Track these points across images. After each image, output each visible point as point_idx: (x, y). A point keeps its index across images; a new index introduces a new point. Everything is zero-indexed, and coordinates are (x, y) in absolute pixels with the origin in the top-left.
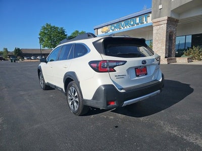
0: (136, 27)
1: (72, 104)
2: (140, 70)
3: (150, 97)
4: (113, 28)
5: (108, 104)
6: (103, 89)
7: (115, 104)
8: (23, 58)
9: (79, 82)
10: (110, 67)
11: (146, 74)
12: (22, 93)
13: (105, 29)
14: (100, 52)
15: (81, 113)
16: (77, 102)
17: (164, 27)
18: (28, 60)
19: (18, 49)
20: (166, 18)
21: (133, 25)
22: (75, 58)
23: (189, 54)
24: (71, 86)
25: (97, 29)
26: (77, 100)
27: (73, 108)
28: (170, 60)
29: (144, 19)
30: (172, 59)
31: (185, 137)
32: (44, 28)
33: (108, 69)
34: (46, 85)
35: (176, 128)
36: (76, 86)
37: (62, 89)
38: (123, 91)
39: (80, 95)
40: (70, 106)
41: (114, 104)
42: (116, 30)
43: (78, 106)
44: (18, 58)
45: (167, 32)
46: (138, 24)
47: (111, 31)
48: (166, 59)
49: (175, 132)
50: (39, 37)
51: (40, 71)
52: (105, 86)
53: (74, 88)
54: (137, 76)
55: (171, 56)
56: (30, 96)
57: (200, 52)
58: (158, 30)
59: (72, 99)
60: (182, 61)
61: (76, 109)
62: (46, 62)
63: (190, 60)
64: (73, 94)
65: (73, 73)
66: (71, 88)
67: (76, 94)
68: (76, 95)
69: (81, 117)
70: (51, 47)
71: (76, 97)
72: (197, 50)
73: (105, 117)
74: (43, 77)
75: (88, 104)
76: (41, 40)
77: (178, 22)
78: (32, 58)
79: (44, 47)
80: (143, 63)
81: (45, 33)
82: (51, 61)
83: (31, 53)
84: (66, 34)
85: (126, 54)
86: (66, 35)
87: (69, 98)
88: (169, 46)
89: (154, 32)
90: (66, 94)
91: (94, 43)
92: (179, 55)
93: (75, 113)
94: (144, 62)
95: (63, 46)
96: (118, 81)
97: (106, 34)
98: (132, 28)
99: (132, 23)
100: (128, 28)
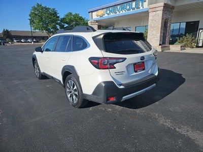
0: (132, 11)
1: (71, 97)
2: (139, 66)
3: (146, 91)
4: (108, 12)
5: (108, 100)
6: (104, 85)
7: (115, 100)
8: (12, 41)
9: (79, 77)
10: (110, 64)
11: (144, 69)
12: (17, 82)
13: (100, 12)
14: (100, 49)
15: (81, 105)
16: (76, 95)
17: (160, 13)
18: (18, 43)
19: (7, 31)
20: (162, 4)
21: (128, 10)
22: (73, 51)
23: (182, 42)
24: (70, 79)
25: (92, 12)
26: (77, 93)
27: (71, 100)
28: (164, 47)
29: (141, 4)
30: (165, 47)
31: (177, 129)
32: (35, 9)
33: (108, 66)
34: (42, 75)
35: (169, 121)
36: (75, 80)
37: (60, 81)
38: (122, 87)
39: (79, 89)
40: (69, 98)
41: (113, 99)
42: (112, 14)
43: (77, 99)
44: (7, 40)
45: (163, 19)
46: (133, 9)
47: (106, 15)
48: (160, 46)
49: (168, 124)
50: (30, 18)
51: (34, 59)
52: (105, 82)
53: (73, 82)
54: (136, 72)
55: (165, 44)
56: (26, 85)
57: (193, 40)
58: (153, 16)
59: (70, 92)
60: (175, 48)
61: (75, 102)
62: (42, 52)
63: (183, 47)
64: (72, 87)
65: (73, 67)
66: (69, 81)
67: (75, 87)
68: (74, 89)
69: (80, 109)
70: (42, 30)
71: (76, 90)
72: (190, 37)
73: (104, 109)
74: (38, 66)
75: (88, 98)
76: (32, 22)
77: (174, 9)
78: (22, 41)
79: (35, 29)
80: (141, 59)
81: (36, 14)
82: (47, 50)
83: (21, 35)
84: (58, 15)
85: (126, 51)
86: (58, 17)
87: (68, 90)
88: (164, 34)
89: (150, 18)
90: (65, 86)
91: (94, 38)
92: (172, 43)
93: (74, 106)
94: (143, 58)
95: (60, 36)
96: (118, 78)
97: (102, 18)
98: (127, 13)
99: (128, 7)
100: (123, 12)
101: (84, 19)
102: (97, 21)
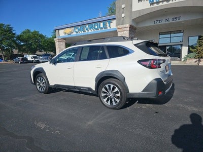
0: (100, 31)
4: (77, 30)
13: (68, 30)
16: (117, 97)
17: (127, 33)
20: (128, 25)
21: (97, 29)
25: (59, 30)
37: (90, 88)
42: (80, 32)
46: (101, 28)
47: (74, 33)
62: (55, 64)
77: (136, 30)
86: (14, 34)
97: (70, 36)
98: (96, 31)
99: (96, 27)
100: (92, 31)
101: (44, 37)
102: (65, 39)
